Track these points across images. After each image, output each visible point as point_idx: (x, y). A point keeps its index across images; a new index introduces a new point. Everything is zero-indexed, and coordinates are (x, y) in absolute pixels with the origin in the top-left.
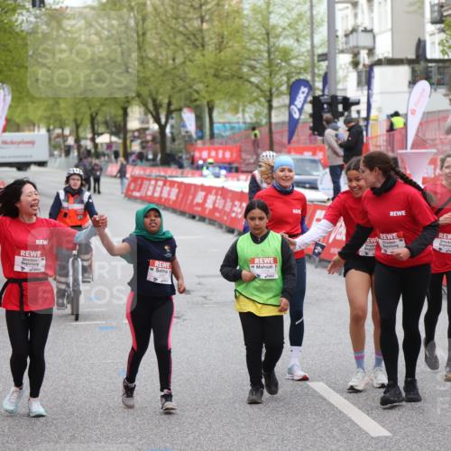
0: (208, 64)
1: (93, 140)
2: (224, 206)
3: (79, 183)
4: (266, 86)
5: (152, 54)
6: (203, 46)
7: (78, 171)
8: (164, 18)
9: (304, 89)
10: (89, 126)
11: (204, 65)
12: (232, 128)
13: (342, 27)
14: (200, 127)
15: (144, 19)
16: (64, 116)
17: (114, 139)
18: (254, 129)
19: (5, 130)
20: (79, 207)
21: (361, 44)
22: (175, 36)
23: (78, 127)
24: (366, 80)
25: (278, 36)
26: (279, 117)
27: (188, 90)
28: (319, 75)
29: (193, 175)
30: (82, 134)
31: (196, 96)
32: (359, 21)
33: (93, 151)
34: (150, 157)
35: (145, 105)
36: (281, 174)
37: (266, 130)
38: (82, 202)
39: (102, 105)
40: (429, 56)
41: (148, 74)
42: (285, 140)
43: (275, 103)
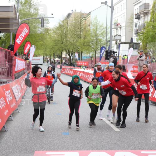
0: (82, 42)
1: (54, 59)
2: (84, 76)
3: (51, 69)
4: (95, 48)
5: (69, 40)
6: (81, 38)
7: (51, 66)
8: (72, 31)
9: (104, 49)
10: (53, 56)
11: (81, 43)
12: (87, 58)
13: (113, 34)
14: (79, 57)
15: (67, 31)
16: (47, 53)
17: (59, 59)
18: (92, 58)
19: (33, 56)
20: (51, 75)
21: (118, 38)
22: (74, 35)
23: (50, 56)
24: (119, 47)
25: (98, 36)
26: (98, 55)
27: (77, 48)
28: (108, 46)
29: (77, 68)
30: (51, 58)
31: (78, 50)
32: (118, 33)
33: (54, 62)
34: (67, 64)
35: (66, 51)
36: (111, 68)
37: (94, 58)
38: (51, 74)
39: (56, 51)
40: (134, 42)
41: (68, 44)
42: (99, 61)
43: (97, 52)
